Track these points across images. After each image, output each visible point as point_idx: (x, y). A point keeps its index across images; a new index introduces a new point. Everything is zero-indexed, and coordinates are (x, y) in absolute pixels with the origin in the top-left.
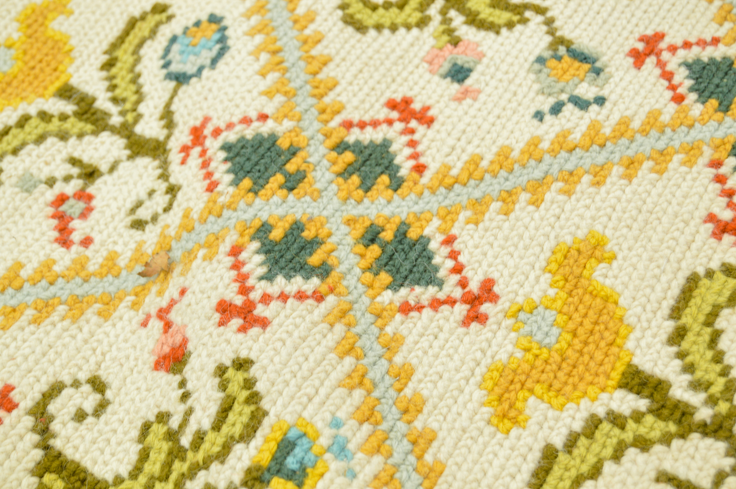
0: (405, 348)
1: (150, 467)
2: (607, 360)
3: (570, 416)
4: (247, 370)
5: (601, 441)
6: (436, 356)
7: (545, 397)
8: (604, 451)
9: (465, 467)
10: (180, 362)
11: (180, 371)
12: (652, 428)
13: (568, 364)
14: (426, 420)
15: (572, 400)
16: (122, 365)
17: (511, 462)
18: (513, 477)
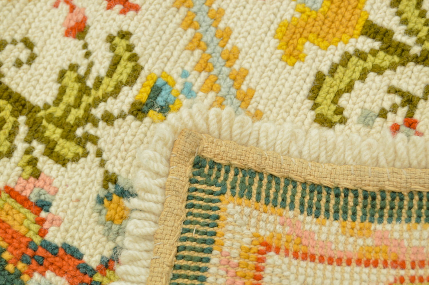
0: (225, 17)
1: (67, 99)
2: (353, 17)
3: (332, 53)
4: (128, 39)
5: (352, 69)
6: (246, 20)
7: (316, 42)
8: (354, 75)
9: (267, 89)
10: (82, 32)
11: (83, 38)
12: (383, 60)
13: (329, 21)
14: (241, 63)
15: (333, 44)
16: (43, 32)
17: (296, 84)
18: (298, 93)
